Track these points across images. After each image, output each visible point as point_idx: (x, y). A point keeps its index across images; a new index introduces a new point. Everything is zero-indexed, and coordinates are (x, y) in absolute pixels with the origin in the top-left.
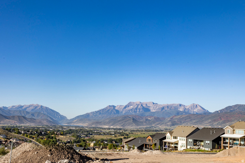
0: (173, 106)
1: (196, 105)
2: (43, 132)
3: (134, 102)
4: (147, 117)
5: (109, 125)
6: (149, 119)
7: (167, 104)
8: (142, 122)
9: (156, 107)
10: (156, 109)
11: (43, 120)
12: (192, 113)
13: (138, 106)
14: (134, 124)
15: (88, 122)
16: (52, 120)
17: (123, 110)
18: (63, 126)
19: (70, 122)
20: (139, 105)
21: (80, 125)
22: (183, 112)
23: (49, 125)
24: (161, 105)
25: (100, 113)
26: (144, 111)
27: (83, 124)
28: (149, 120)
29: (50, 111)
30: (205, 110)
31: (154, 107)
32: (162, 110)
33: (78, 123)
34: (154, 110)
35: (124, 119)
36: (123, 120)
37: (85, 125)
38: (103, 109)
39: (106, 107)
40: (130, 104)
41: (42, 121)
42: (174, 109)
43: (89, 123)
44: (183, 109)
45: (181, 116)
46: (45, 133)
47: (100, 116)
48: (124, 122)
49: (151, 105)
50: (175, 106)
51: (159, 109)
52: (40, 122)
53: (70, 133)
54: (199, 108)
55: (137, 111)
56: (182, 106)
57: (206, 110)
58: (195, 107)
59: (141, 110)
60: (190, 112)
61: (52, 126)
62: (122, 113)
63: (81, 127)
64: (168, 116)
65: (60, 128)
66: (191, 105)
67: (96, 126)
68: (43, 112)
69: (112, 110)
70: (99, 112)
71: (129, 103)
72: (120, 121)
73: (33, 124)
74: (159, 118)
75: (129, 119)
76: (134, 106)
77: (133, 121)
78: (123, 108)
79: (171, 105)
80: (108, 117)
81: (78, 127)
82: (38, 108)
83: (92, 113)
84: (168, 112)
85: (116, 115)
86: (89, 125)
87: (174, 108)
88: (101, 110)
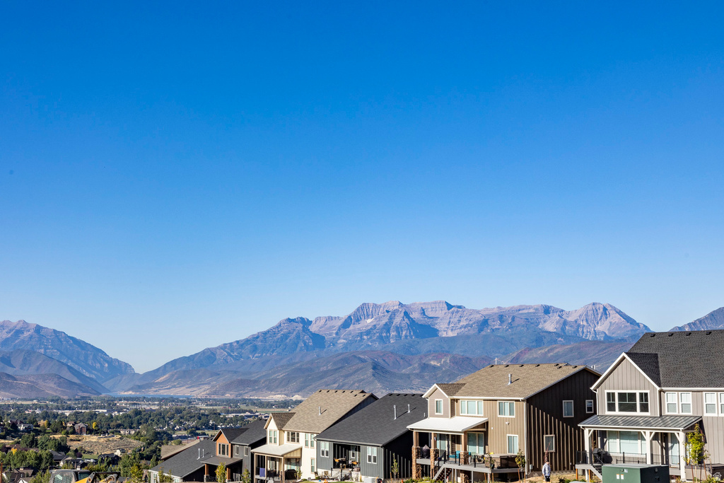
0: (522, 314)
1: (605, 309)
2: (21, 422)
3: (379, 303)
4: (426, 356)
5: (286, 392)
6: (432, 363)
7: (499, 307)
8: (408, 376)
9: (459, 321)
10: (459, 326)
11: (44, 381)
12: (590, 337)
13: (391, 319)
14: (379, 385)
15: (209, 384)
16: (78, 378)
17: (337, 334)
18: (115, 399)
19: (145, 383)
20: (397, 314)
21: (182, 392)
22: (558, 335)
23: (66, 397)
24: (478, 312)
25: (255, 349)
26: (417, 337)
27: (190, 390)
28: (434, 367)
29: (71, 345)
30: (638, 325)
31: (452, 320)
32: (480, 330)
33: (174, 387)
34: (452, 330)
35: (340, 365)
36: (336, 369)
37: (198, 393)
38: (265, 333)
39: (275, 323)
40: (363, 311)
41: (41, 382)
42: (523, 326)
43: (213, 387)
44: (557, 323)
45: (549, 351)
46: (29, 428)
47: (254, 358)
48: (342, 377)
49: (440, 314)
50: (528, 313)
51: (471, 326)
52: (32, 387)
53: (134, 425)
54: (615, 318)
55: (388, 337)
56: (553, 312)
57: (642, 326)
58: (600, 316)
59: (404, 333)
60: (583, 332)
61: (76, 400)
62: (334, 345)
63: (182, 401)
64: (502, 350)
65: (104, 408)
66: (587, 307)
67: (241, 395)
68: (45, 349)
69: (298, 337)
70: (252, 344)
71: (358, 310)
72: (325, 374)
73: (7, 394)
74: (471, 360)
75: (361, 365)
76: (379, 319)
77: (374, 375)
78: (337, 328)
79: (512, 310)
80: (284, 362)
81: (172, 399)
82: (26, 334)
83: (224, 347)
84: (503, 337)
85: (313, 355)
86: (215, 393)
87: (522, 322)
88: (257, 337)
